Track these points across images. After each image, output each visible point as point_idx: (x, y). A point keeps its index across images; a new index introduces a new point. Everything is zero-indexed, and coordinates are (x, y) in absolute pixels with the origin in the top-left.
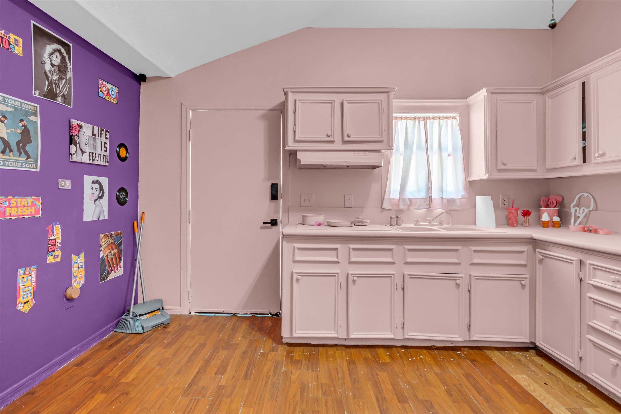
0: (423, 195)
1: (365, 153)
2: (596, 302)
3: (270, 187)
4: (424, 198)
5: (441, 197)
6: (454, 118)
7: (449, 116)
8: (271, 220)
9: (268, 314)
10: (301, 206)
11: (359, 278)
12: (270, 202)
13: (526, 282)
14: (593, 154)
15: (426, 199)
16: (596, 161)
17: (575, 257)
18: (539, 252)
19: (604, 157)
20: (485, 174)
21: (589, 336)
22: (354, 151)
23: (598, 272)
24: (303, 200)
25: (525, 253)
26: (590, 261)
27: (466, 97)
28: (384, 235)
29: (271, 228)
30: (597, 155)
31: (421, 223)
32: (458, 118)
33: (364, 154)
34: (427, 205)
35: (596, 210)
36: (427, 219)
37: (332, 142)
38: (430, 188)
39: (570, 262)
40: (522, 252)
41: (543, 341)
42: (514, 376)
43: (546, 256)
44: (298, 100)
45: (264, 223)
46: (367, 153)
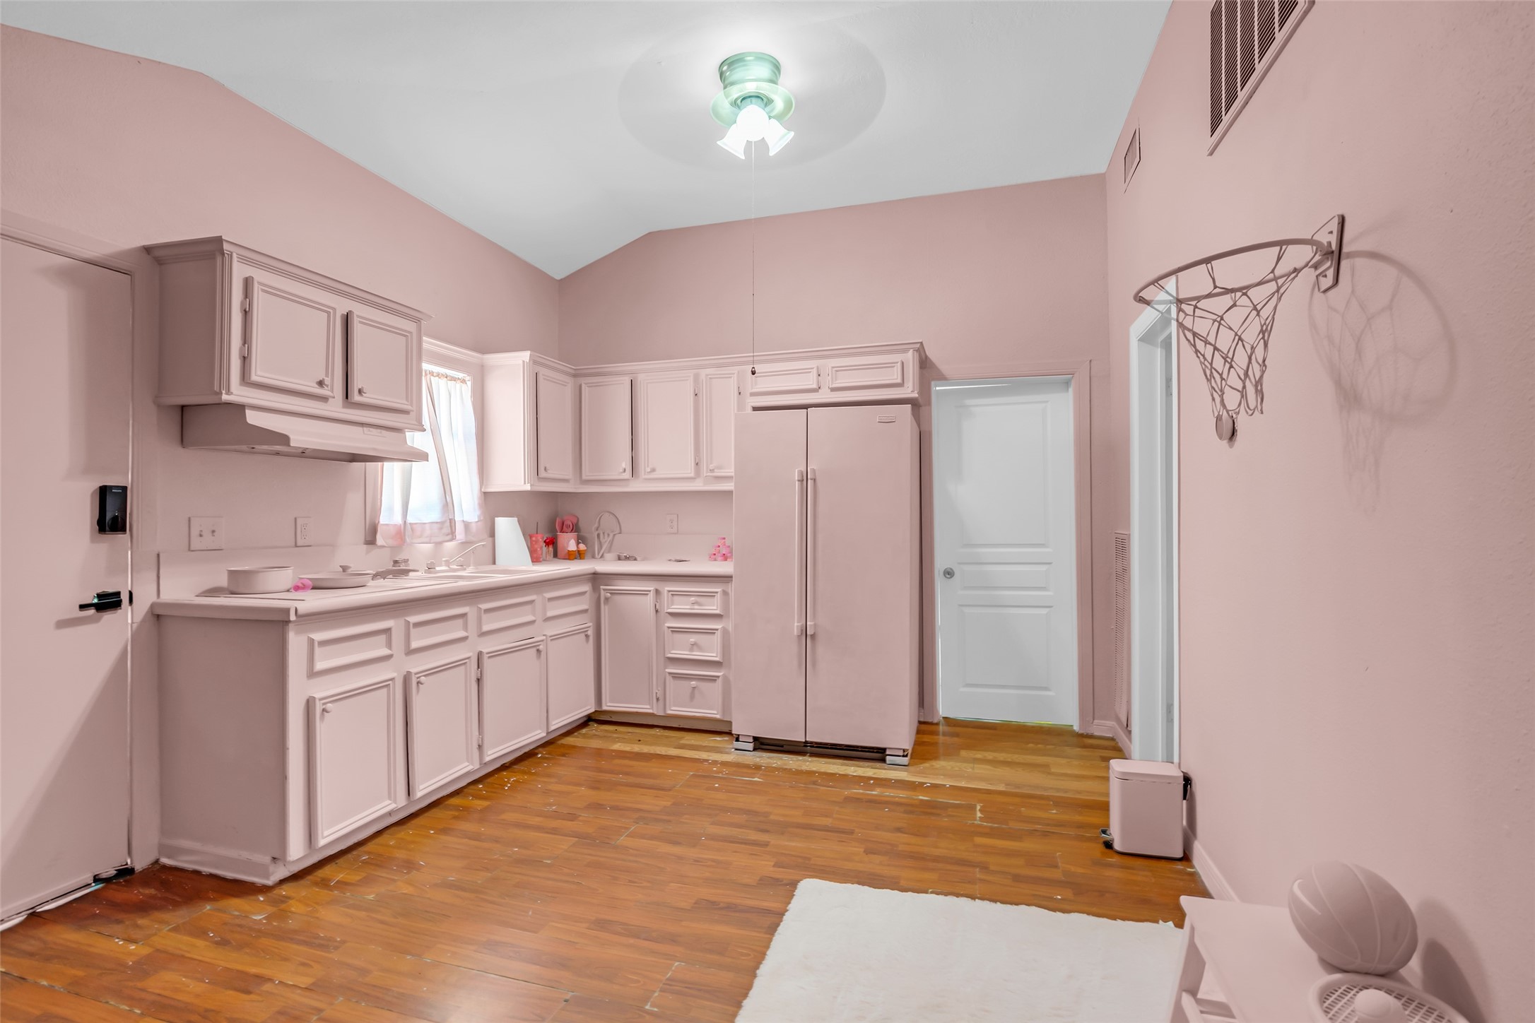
0: (435, 516)
1: (381, 432)
2: (675, 631)
3: (92, 495)
4: (437, 523)
5: (462, 519)
6: (464, 381)
7: (457, 377)
8: (99, 596)
9: (88, 885)
10: (192, 549)
11: (430, 677)
12: (93, 540)
13: (590, 633)
14: (643, 468)
15: (442, 523)
16: (647, 477)
17: (650, 586)
18: (604, 590)
19: (655, 473)
20: (525, 483)
21: (668, 670)
22: (362, 424)
23: (676, 598)
24: (195, 532)
25: (588, 594)
26: (667, 588)
27: (484, 350)
28: (461, 590)
29: (98, 620)
30: (649, 470)
31: (438, 569)
32: (469, 383)
33: (380, 434)
34: (448, 535)
35: (620, 533)
36: (444, 559)
37: (324, 399)
38: (450, 505)
39: (645, 593)
40: (584, 593)
41: (610, 702)
42: (612, 748)
43: (613, 593)
44: (258, 282)
45: (83, 607)
46: (384, 432)
